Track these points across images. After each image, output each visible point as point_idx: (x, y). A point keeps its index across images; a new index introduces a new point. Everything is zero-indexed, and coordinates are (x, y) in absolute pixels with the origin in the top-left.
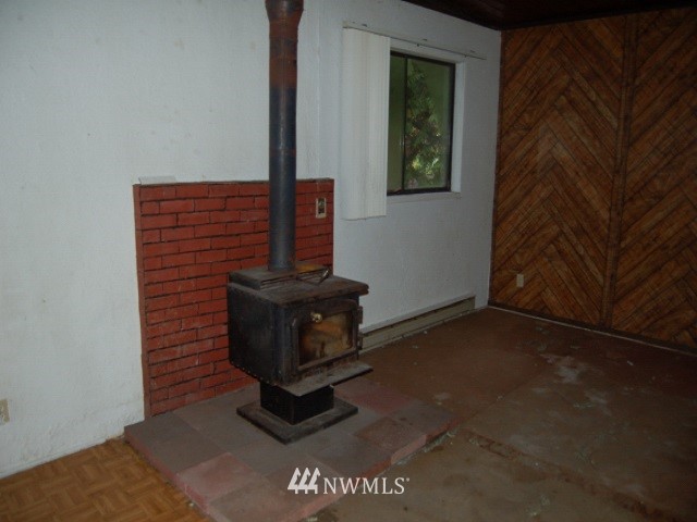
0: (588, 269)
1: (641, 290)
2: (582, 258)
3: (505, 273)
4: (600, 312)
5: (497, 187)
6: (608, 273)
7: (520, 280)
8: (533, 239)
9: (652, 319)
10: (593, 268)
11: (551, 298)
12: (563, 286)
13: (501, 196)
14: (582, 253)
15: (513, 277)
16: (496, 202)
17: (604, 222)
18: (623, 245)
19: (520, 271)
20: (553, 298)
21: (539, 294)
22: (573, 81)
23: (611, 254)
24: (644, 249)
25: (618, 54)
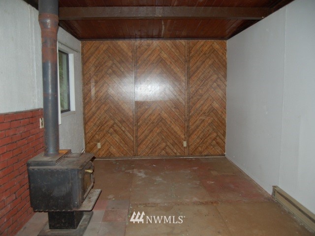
0: (127, 135)
1: (147, 139)
2: (124, 132)
3: (92, 144)
4: (134, 151)
5: (84, 108)
6: (134, 136)
7: (99, 145)
8: (103, 127)
9: (152, 149)
10: (129, 135)
11: (113, 150)
12: (118, 144)
13: (86, 111)
14: (124, 129)
15: (96, 145)
16: (84, 114)
17: (131, 117)
18: (139, 124)
19: (99, 142)
20: (114, 150)
21: (108, 149)
22: (114, 63)
23: (135, 128)
24: (146, 124)
25: (130, 54)
